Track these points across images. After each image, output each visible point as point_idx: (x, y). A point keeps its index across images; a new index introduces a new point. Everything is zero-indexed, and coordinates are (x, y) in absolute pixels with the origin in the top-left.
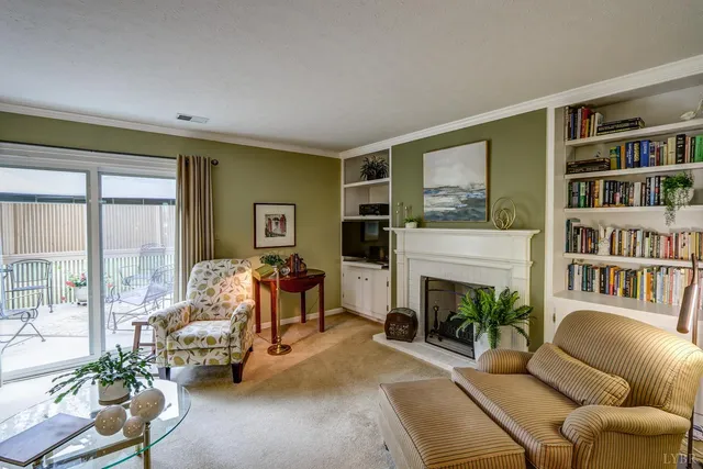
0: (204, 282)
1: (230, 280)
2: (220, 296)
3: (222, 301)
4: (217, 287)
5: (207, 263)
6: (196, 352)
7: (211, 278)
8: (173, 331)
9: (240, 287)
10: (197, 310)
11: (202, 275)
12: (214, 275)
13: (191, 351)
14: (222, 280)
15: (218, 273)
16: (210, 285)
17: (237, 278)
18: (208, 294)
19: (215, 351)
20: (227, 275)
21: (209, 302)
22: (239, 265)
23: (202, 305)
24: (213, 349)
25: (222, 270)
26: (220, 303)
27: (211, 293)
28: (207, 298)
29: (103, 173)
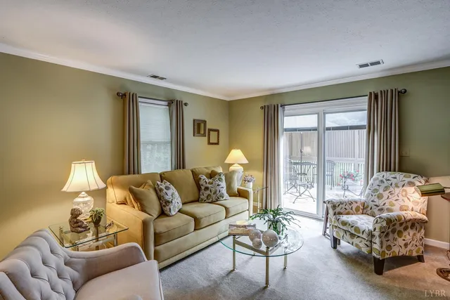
0: (377, 187)
1: (397, 191)
2: (387, 201)
3: (387, 206)
4: (386, 194)
5: (384, 173)
6: (348, 234)
7: (383, 185)
8: (340, 213)
9: (406, 199)
10: (368, 207)
11: (377, 182)
12: (386, 184)
13: (346, 231)
14: (391, 189)
15: (390, 182)
16: (381, 191)
17: (406, 191)
18: (378, 197)
19: (359, 239)
20: (397, 186)
21: (377, 203)
22: (411, 179)
23: (371, 204)
24: (359, 237)
25: (394, 181)
26: (385, 207)
27: (380, 197)
28: (376, 200)
29: (327, 113)
